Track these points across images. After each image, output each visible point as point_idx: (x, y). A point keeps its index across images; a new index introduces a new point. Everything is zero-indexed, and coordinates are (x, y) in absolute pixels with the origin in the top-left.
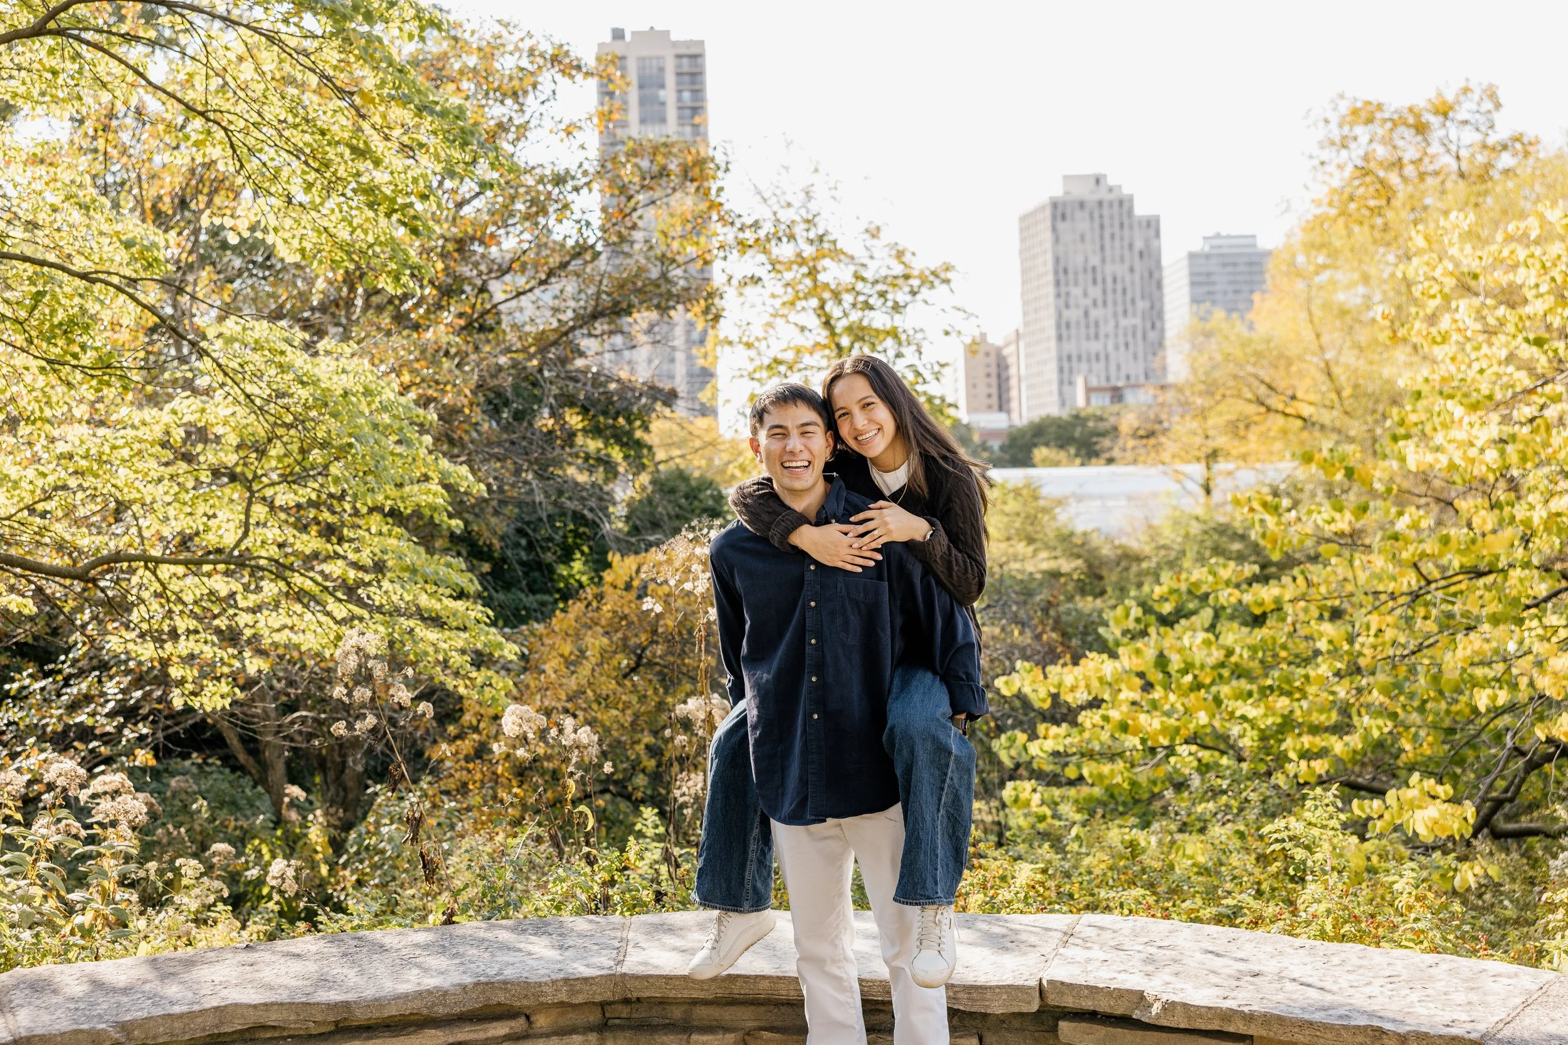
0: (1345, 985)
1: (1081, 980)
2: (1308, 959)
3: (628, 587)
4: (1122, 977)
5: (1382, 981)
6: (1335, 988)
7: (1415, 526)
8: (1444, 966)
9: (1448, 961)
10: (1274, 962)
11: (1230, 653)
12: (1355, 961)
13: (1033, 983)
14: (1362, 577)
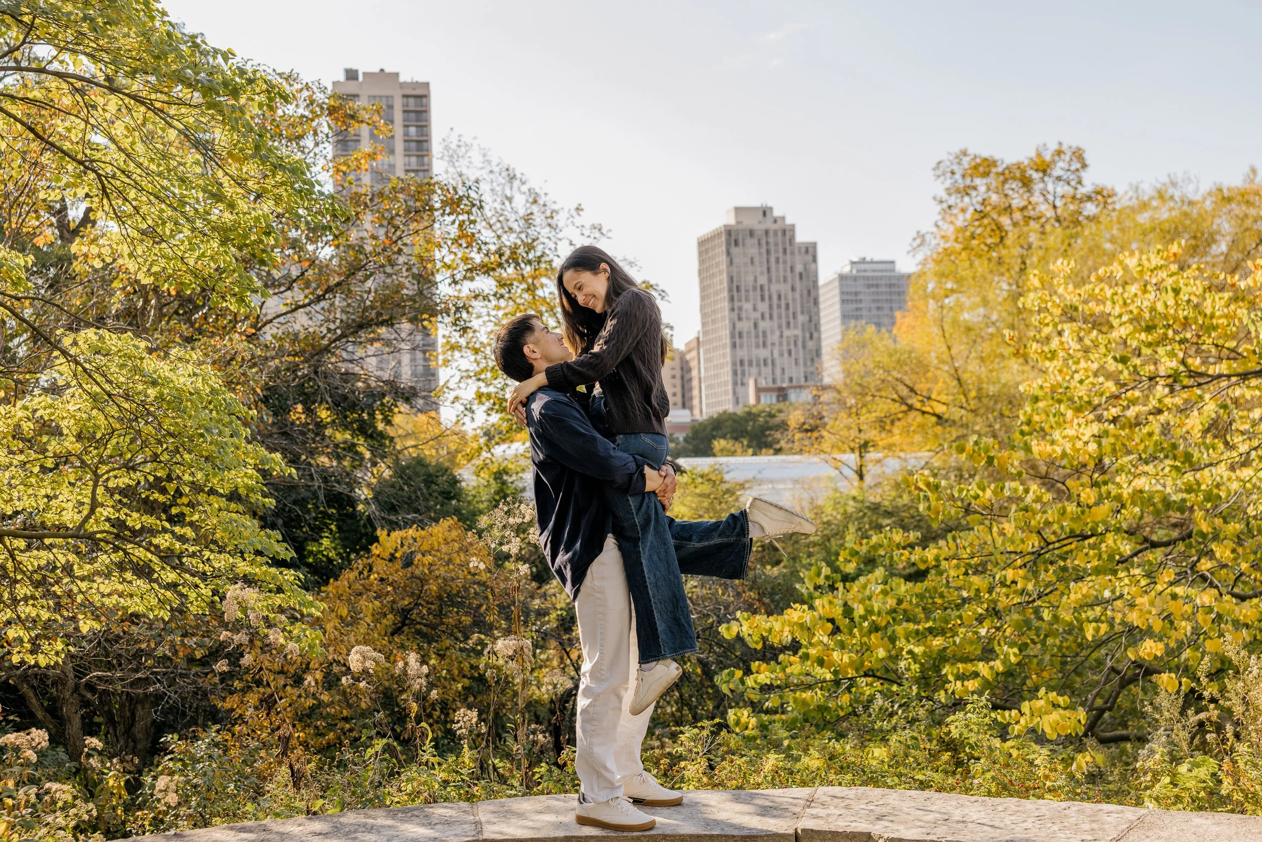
0: (1008, 822)
1: (825, 828)
2: (981, 808)
3: (392, 558)
4: (853, 824)
5: (1033, 819)
6: (1002, 825)
7: (1038, 500)
8: (1074, 809)
9: (1076, 806)
10: (958, 811)
11: (900, 602)
12: (1014, 808)
13: (792, 831)
14: (999, 541)
